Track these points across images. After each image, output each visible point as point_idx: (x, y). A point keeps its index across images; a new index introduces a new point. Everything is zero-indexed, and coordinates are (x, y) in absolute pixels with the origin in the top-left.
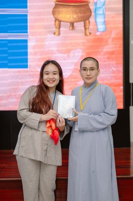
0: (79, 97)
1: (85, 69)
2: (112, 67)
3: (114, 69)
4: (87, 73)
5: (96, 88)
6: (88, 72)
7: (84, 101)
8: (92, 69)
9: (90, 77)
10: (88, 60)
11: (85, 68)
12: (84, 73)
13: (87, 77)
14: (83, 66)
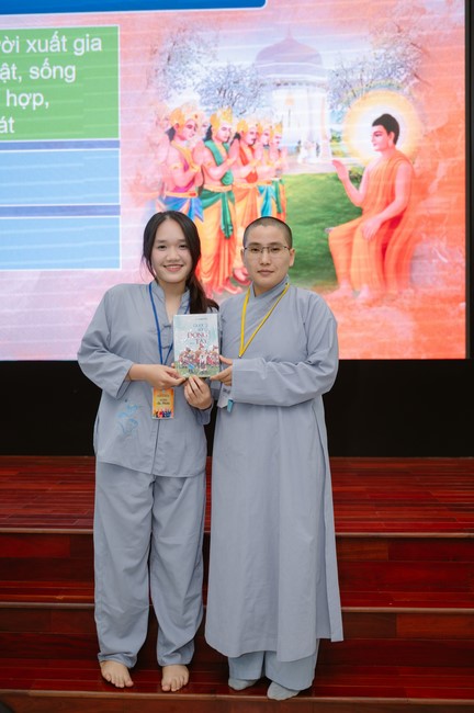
0: (241, 319)
1: (256, 248)
2: (440, 256)
3: (445, 260)
4: (260, 259)
5: (285, 297)
6: (265, 256)
7: (250, 331)
8: (274, 248)
9: (269, 268)
10: (265, 225)
11: (256, 244)
12: (254, 256)
13: (260, 268)
14: (251, 240)
